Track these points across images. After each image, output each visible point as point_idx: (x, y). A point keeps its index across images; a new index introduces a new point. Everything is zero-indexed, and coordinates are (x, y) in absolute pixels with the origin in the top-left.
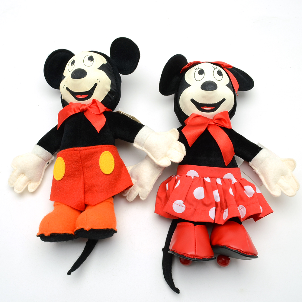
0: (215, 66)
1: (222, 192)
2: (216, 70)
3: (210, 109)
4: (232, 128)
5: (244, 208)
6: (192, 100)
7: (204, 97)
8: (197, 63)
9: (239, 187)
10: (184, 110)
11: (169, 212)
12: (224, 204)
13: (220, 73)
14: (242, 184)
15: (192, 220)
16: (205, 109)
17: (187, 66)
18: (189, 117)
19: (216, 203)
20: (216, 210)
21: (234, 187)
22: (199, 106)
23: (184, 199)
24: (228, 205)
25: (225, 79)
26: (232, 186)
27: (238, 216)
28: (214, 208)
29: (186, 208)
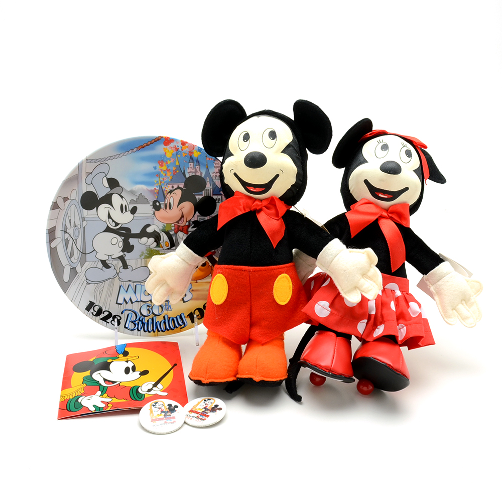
0: (405, 143)
1: (381, 305)
2: (405, 149)
3: (387, 197)
4: (410, 227)
5: (405, 327)
6: (366, 182)
7: (382, 180)
8: (383, 133)
9: (403, 303)
10: (353, 191)
11: (309, 313)
12: (380, 319)
13: (408, 154)
14: (407, 299)
15: (336, 329)
16: (380, 195)
17: (369, 135)
18: (357, 201)
19: (370, 316)
20: (367, 324)
21: (397, 300)
22: (374, 191)
23: (331, 301)
24: (385, 319)
25: (415, 162)
26: (394, 299)
27: (395, 334)
28: (366, 321)
29: (331, 312)
